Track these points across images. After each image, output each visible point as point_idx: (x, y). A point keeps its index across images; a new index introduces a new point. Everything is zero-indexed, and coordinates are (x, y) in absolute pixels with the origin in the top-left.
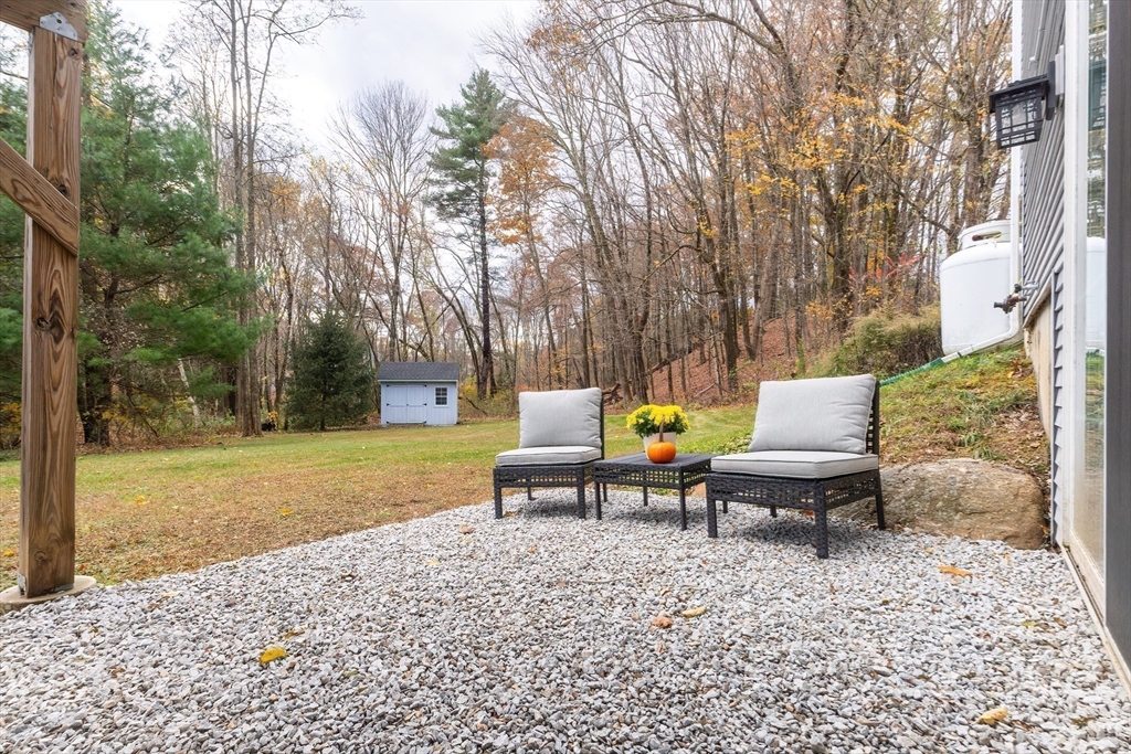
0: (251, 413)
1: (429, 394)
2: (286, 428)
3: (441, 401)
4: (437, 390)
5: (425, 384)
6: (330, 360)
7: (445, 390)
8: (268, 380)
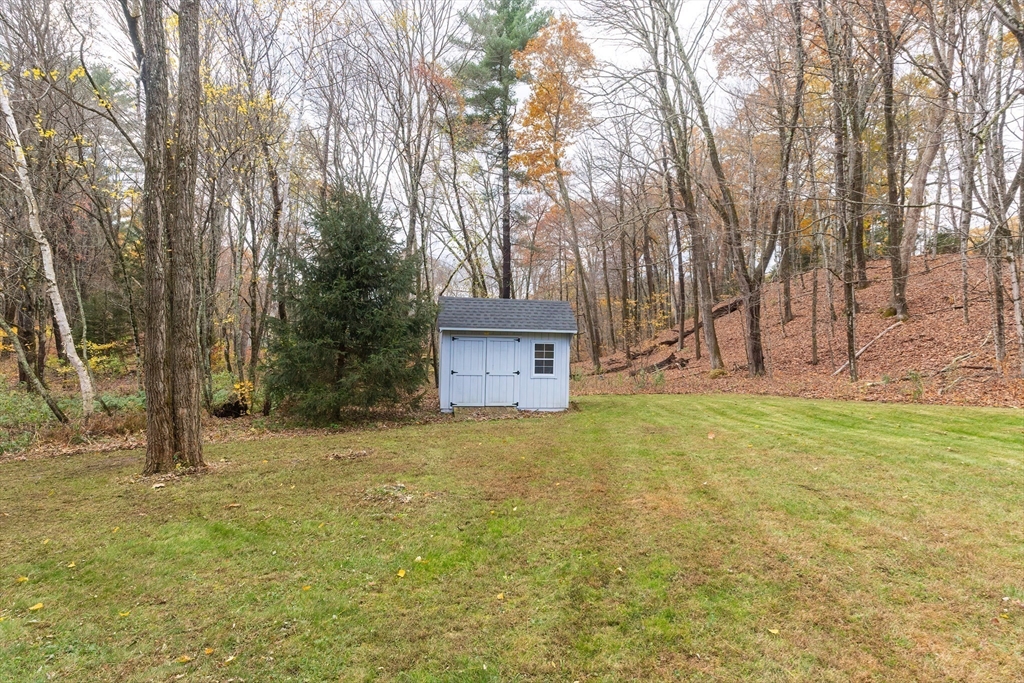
0: (173, 405)
1: (524, 355)
2: (266, 411)
3: (544, 366)
4: (538, 347)
5: (518, 337)
6: (358, 285)
7: (551, 347)
8: (229, 316)
